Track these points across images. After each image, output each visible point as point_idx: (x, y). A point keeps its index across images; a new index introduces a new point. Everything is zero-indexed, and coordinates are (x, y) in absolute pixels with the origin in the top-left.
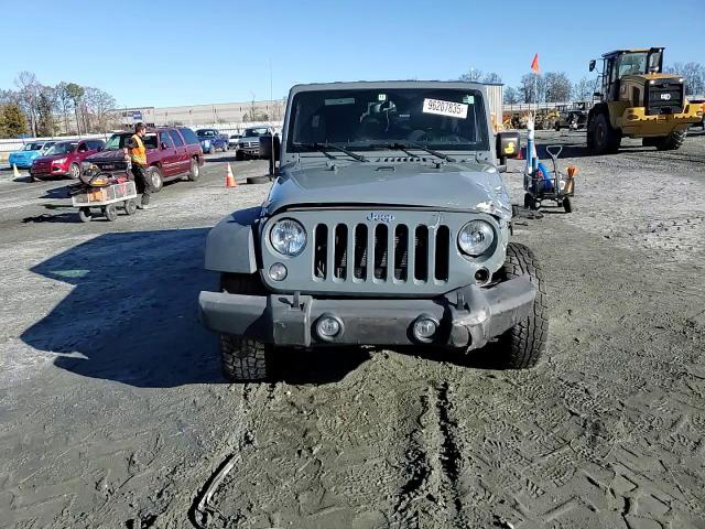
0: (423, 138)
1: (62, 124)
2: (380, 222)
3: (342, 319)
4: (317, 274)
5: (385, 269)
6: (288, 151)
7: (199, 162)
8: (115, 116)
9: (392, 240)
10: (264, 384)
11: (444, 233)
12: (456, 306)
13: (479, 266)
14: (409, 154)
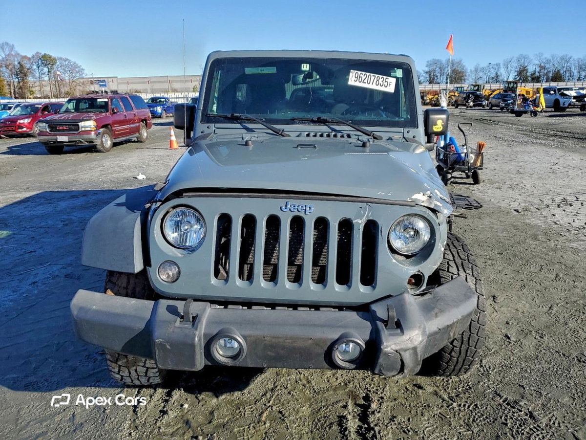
0: (347, 112)
1: (37, 88)
2: (296, 213)
3: (244, 337)
4: (217, 273)
5: (300, 268)
6: (202, 121)
7: (148, 126)
8: (83, 84)
9: (310, 235)
10: (160, 390)
11: (371, 228)
12: (386, 323)
13: (413, 270)
14: (333, 130)
